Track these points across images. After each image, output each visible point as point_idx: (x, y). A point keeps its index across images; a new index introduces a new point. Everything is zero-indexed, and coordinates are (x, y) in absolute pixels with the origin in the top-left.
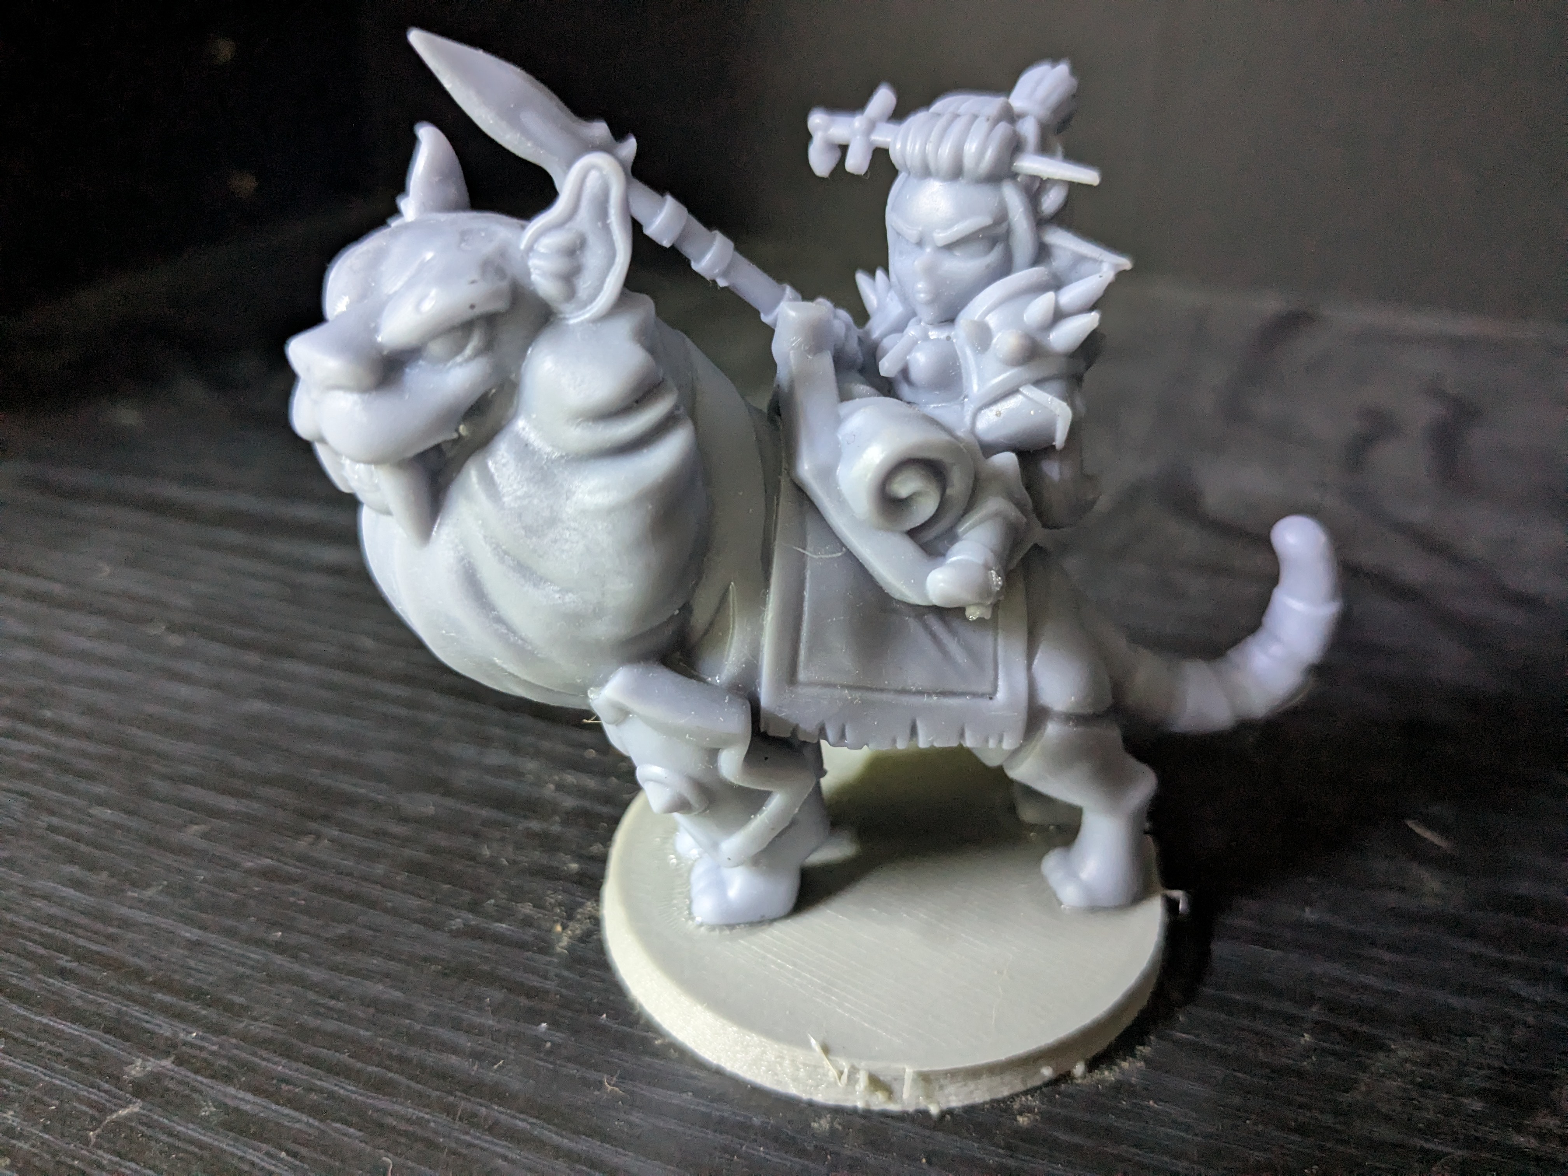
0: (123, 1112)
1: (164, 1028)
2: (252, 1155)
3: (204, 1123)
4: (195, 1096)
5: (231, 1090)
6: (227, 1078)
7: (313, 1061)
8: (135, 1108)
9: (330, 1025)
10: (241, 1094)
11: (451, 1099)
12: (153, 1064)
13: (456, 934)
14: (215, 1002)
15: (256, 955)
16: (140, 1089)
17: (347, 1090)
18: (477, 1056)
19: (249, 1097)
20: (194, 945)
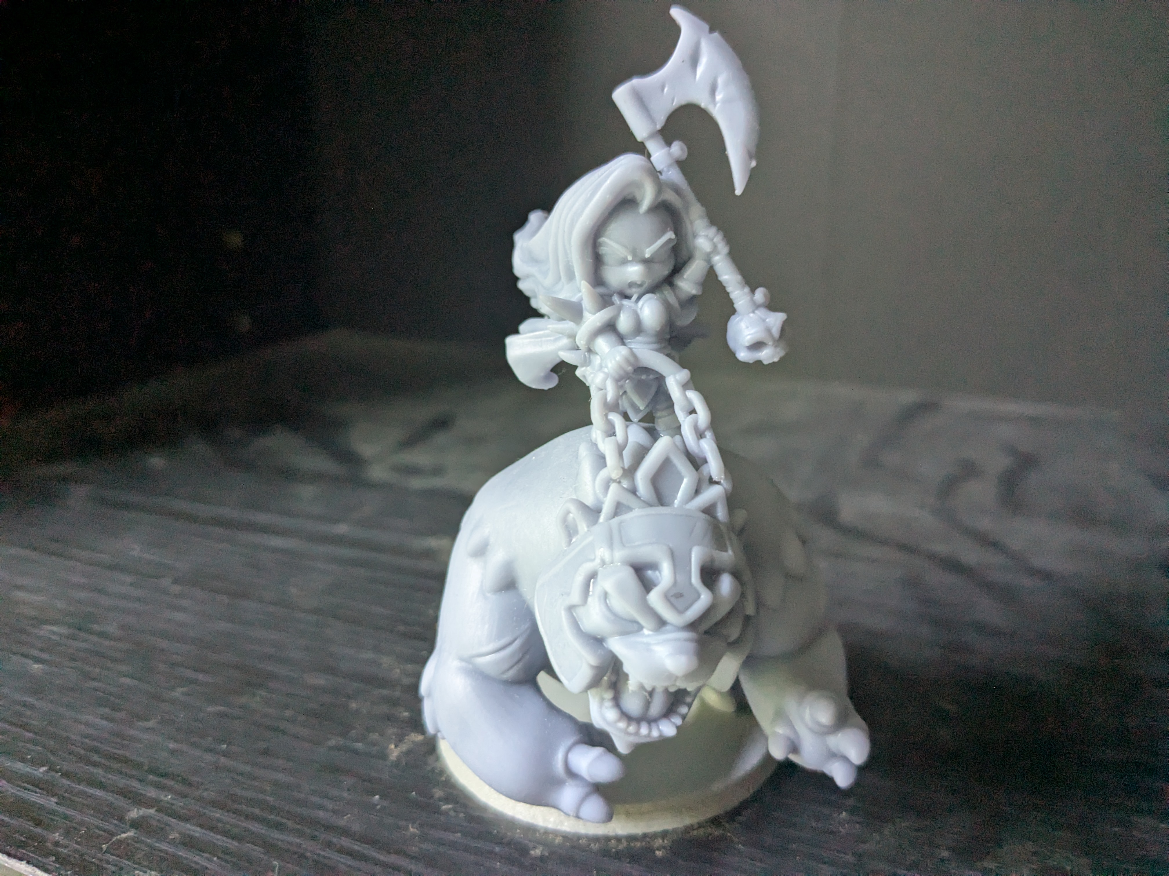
0: (124, 835)
1: (152, 793)
2: (197, 859)
3: (171, 842)
4: (167, 828)
5: (188, 826)
6: (186, 819)
7: (235, 812)
8: (131, 833)
9: (250, 794)
10: (194, 828)
11: (317, 833)
12: (144, 811)
13: (331, 748)
14: (184, 781)
15: (209, 757)
16: (135, 824)
17: (256, 827)
18: (334, 811)
19: (198, 829)
20: (173, 752)
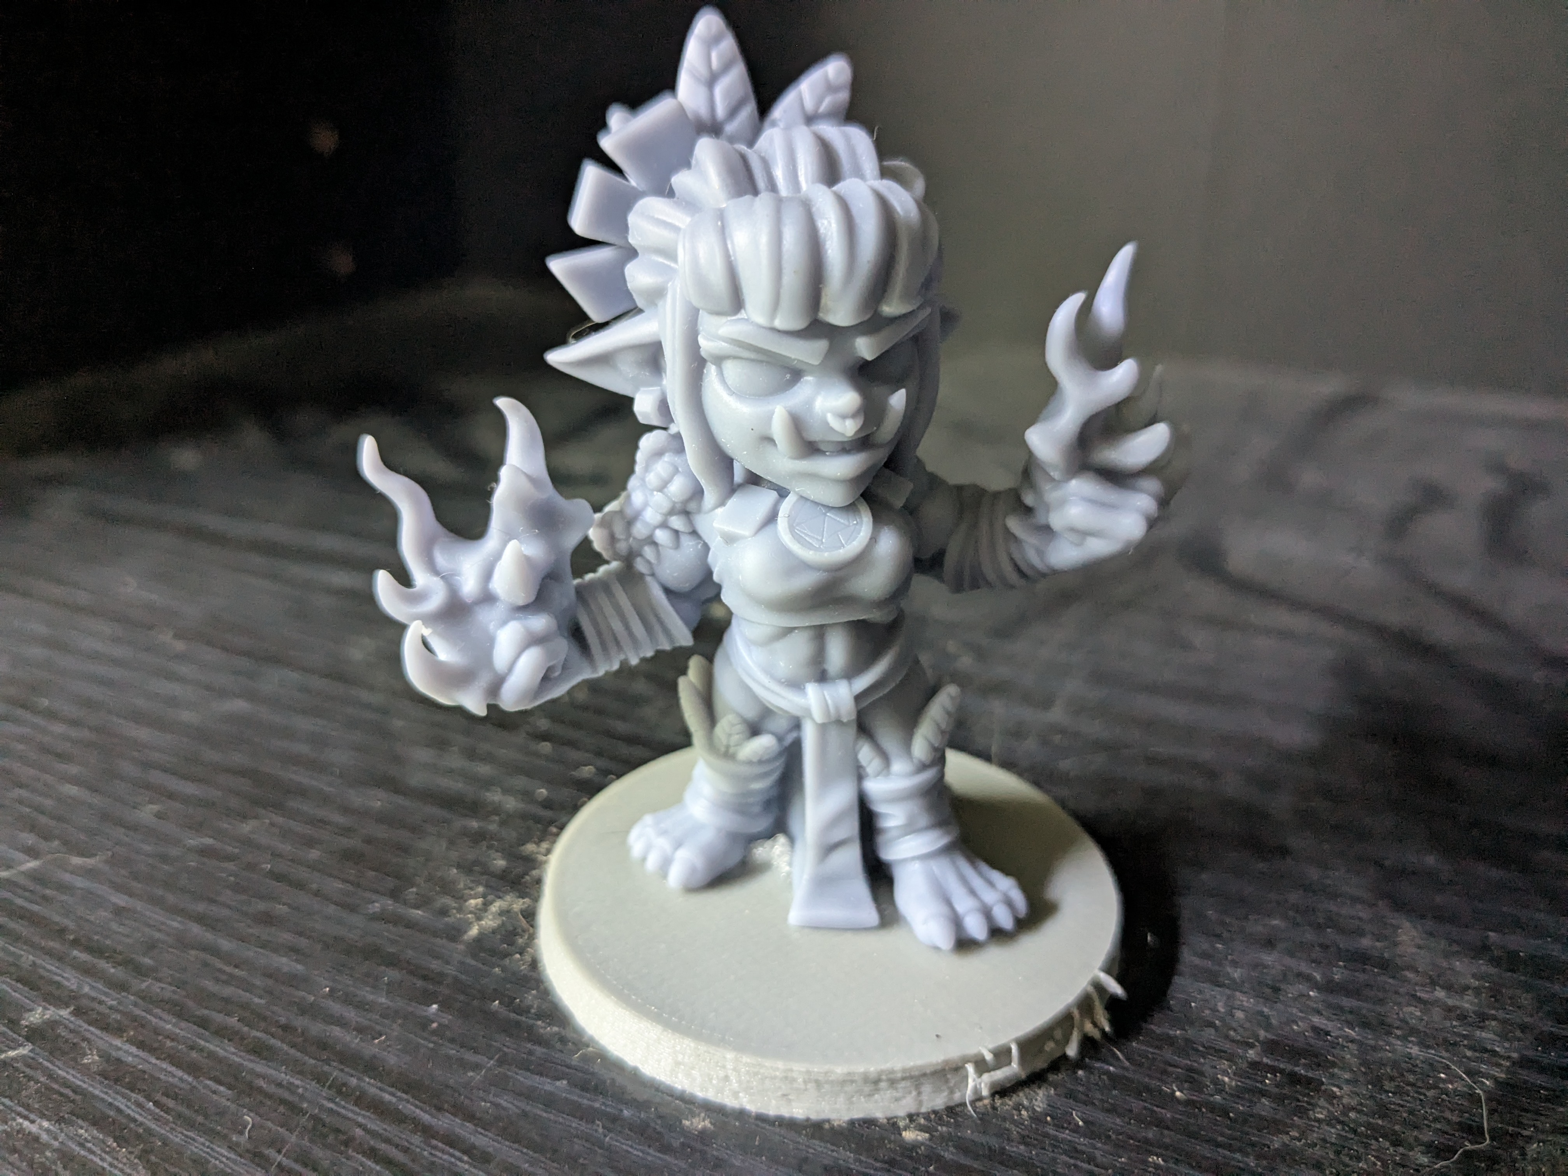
0: (12, 1054)
1: (71, 980)
2: (121, 1103)
3: (85, 1070)
4: (84, 1044)
5: (118, 1042)
6: (118, 1030)
7: (203, 1023)
8: (24, 1051)
9: (228, 991)
10: (127, 1047)
11: (326, 1068)
12: (51, 1013)
13: (371, 917)
14: (127, 963)
15: (175, 924)
16: (35, 1035)
17: (227, 1051)
18: (360, 1030)
19: (134, 1050)
20: (119, 912)
